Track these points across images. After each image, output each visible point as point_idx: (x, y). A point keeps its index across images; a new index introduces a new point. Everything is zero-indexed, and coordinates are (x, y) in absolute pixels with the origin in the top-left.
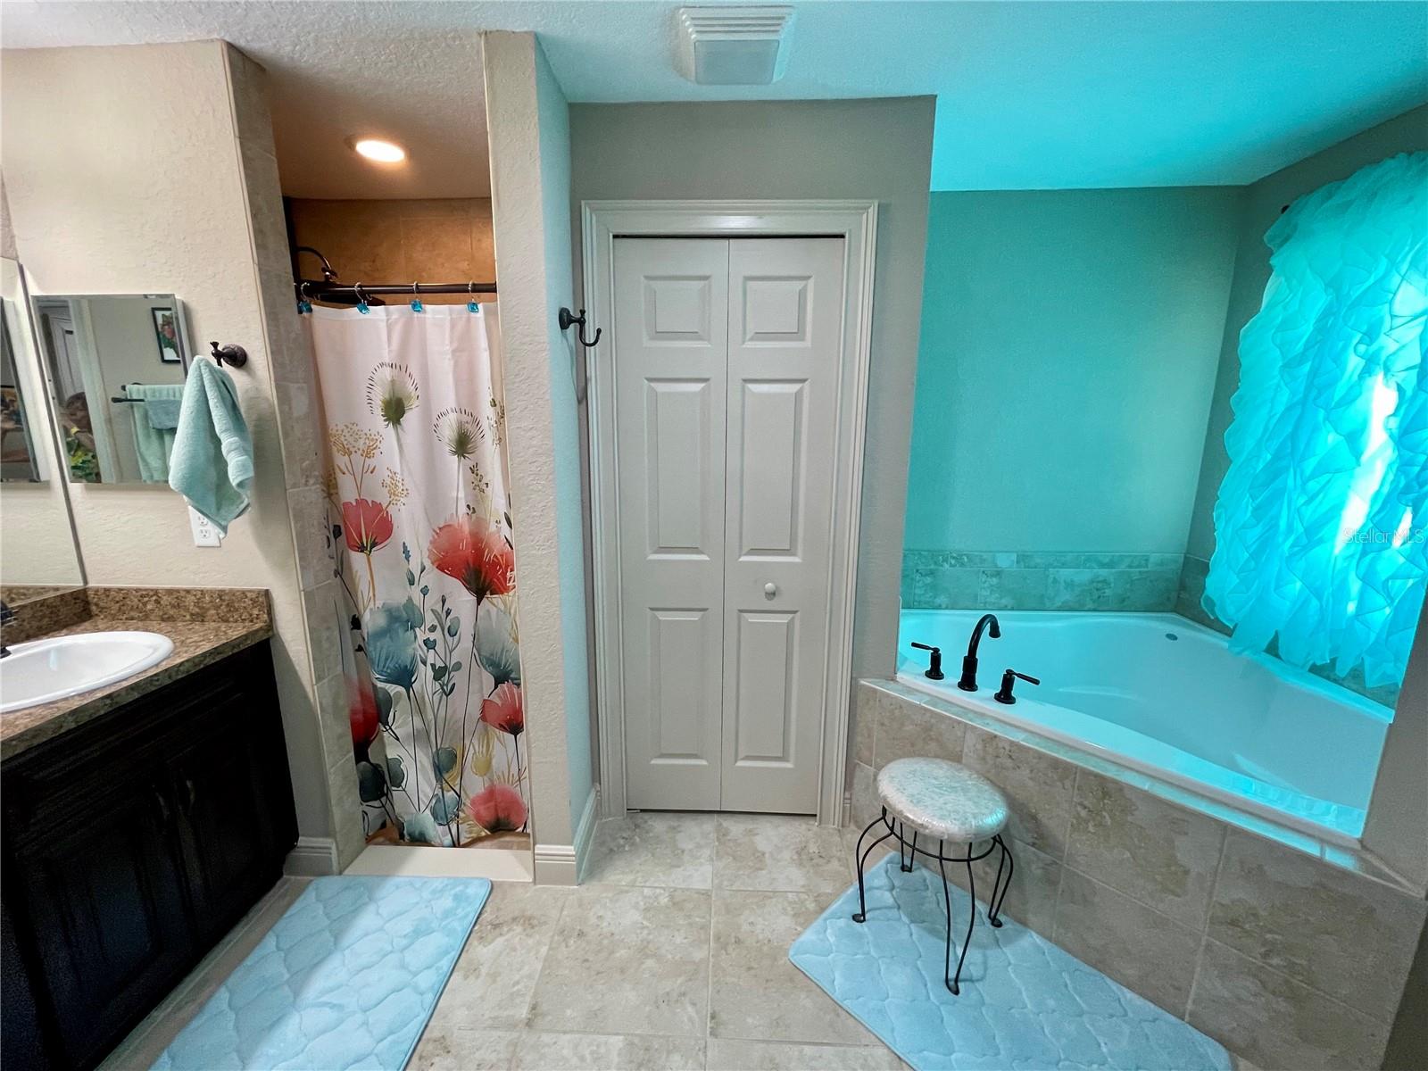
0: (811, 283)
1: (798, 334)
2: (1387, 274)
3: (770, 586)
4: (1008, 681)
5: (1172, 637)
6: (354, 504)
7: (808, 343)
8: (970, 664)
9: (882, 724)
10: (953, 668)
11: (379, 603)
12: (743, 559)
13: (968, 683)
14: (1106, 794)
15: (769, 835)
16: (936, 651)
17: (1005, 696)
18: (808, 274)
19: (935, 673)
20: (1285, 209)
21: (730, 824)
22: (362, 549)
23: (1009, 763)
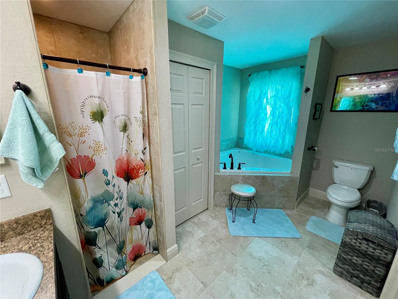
0: (204, 80)
1: (201, 93)
2: (268, 90)
3: (199, 157)
4: (240, 165)
5: (239, 152)
6: (76, 158)
7: (204, 95)
8: (232, 164)
9: (221, 182)
10: (228, 166)
11: (89, 198)
12: (193, 151)
13: (232, 168)
14: (264, 178)
15: (204, 217)
16: (225, 163)
17: (239, 168)
18: (203, 78)
19: (225, 168)
20: (250, 75)
21: (193, 220)
22: (81, 177)
23: (248, 180)
